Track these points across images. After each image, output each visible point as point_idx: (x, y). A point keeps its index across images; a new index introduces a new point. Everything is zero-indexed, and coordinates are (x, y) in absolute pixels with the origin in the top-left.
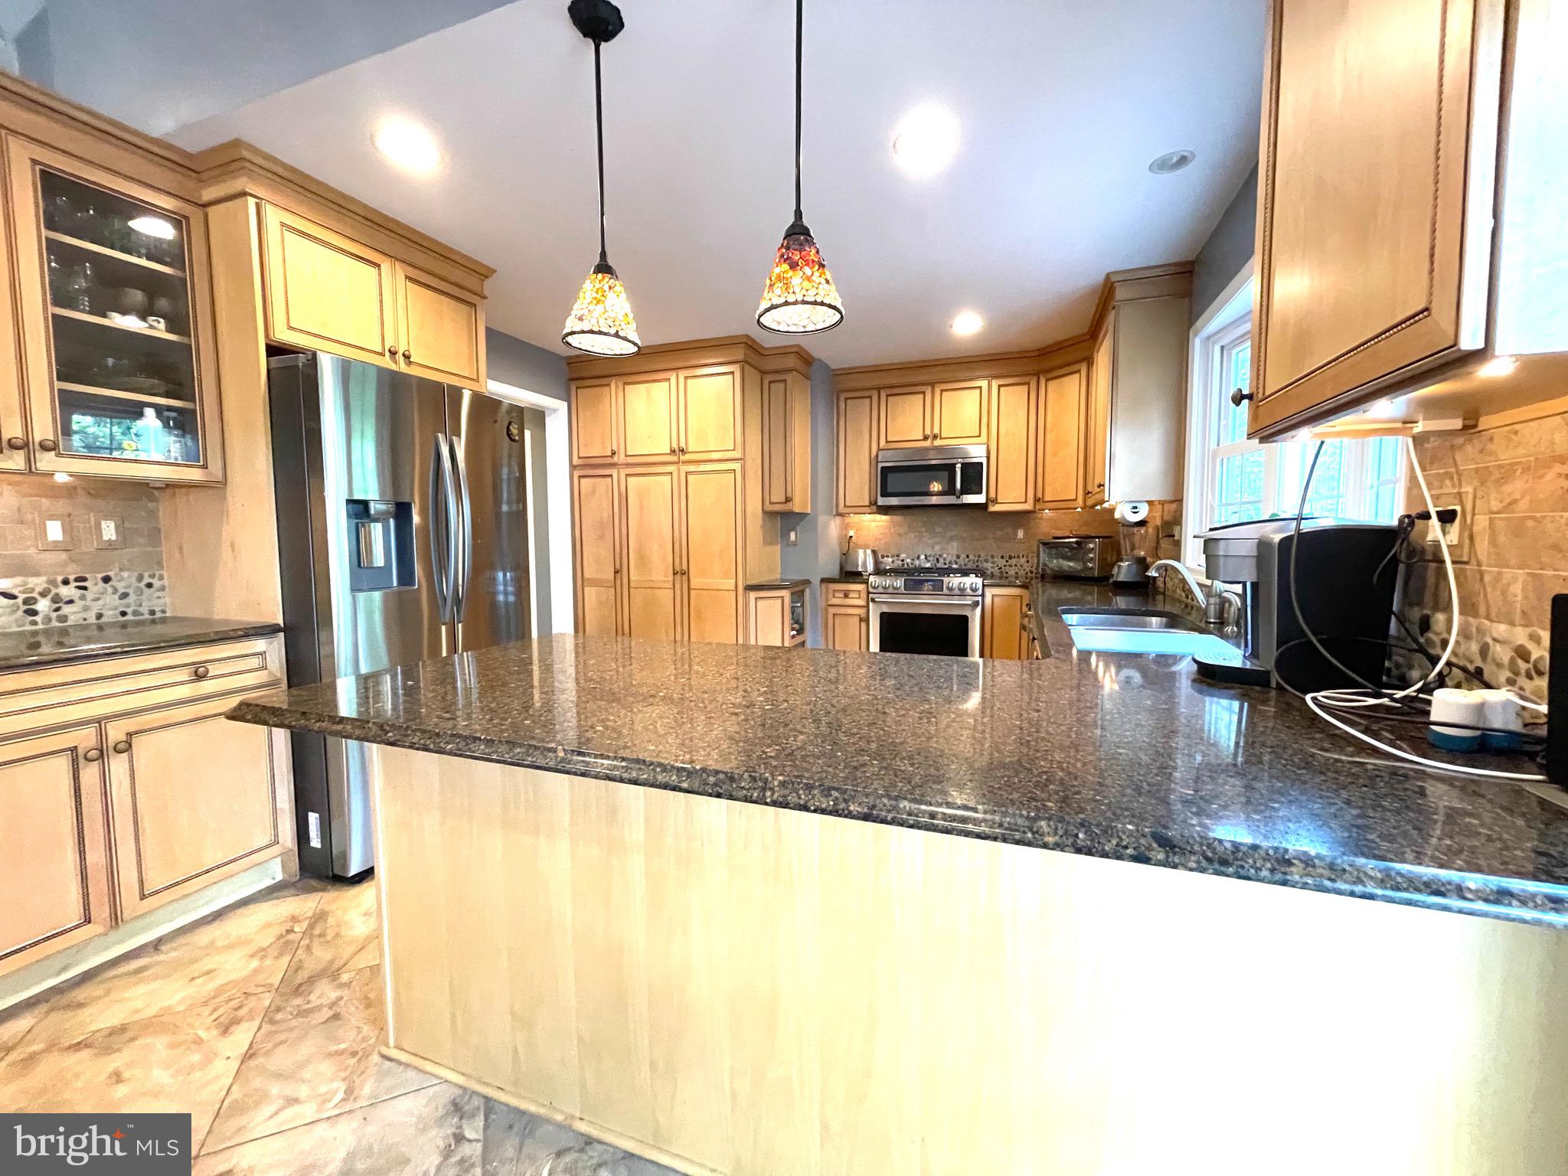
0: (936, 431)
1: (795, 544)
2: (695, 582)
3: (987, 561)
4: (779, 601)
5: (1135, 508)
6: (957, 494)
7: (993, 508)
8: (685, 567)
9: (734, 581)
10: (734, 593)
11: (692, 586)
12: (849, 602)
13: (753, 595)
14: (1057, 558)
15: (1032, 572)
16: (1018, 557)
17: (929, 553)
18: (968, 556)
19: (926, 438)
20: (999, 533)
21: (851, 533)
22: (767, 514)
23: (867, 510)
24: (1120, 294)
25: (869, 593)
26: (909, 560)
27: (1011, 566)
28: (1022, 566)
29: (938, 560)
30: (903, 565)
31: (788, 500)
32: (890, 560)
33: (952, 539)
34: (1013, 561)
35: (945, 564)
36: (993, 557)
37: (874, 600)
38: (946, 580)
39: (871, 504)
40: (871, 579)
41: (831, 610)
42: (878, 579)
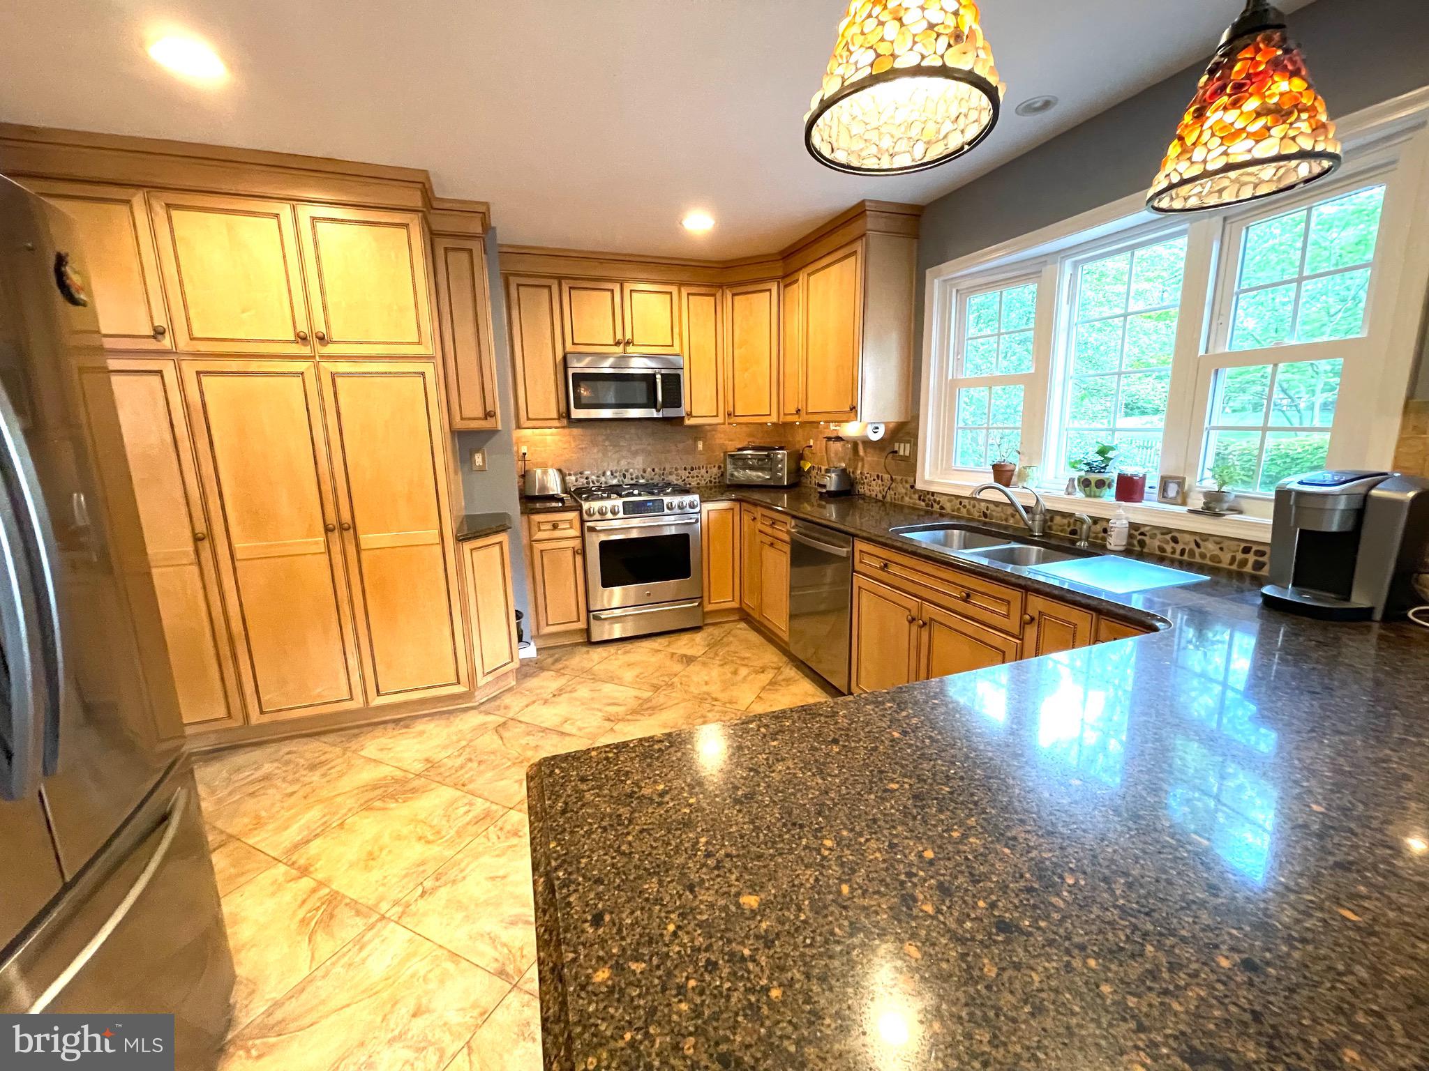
0: (628, 336)
1: (481, 470)
2: (367, 539)
3: (671, 473)
4: (497, 548)
5: (877, 428)
6: (658, 406)
7: (688, 422)
8: (346, 517)
9: (437, 532)
10: (439, 548)
11: (363, 546)
13: (467, 546)
14: (744, 469)
15: (711, 482)
16: (699, 468)
17: (614, 469)
18: (653, 470)
19: (617, 344)
20: (681, 446)
21: (524, 449)
22: (454, 433)
23: (556, 423)
24: (870, 223)
25: (582, 522)
26: (594, 478)
27: (693, 477)
28: (708, 474)
29: (624, 476)
30: (588, 483)
31: (489, 415)
32: (573, 478)
33: (635, 454)
34: (694, 473)
35: (632, 479)
36: (676, 469)
37: (592, 529)
38: (667, 500)
39: (560, 417)
40: (586, 506)
41: (538, 547)
42: (596, 505)
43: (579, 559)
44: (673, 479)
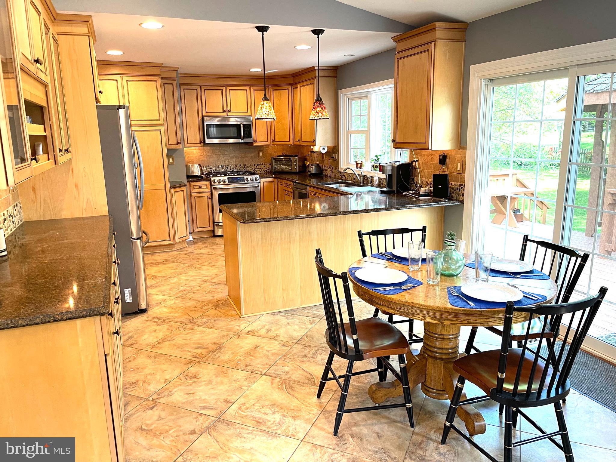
0: (229, 109)
1: (172, 164)
3: (248, 167)
4: (182, 192)
5: (324, 148)
6: (242, 138)
7: (254, 144)
9: (164, 185)
10: (164, 191)
12: (201, 190)
13: (173, 190)
14: (280, 165)
15: (266, 171)
16: (261, 165)
17: (223, 165)
18: (240, 165)
19: (224, 111)
20: (252, 155)
22: (168, 150)
23: (199, 145)
25: (211, 185)
26: (214, 168)
27: (258, 169)
28: (265, 167)
29: (227, 168)
30: (211, 171)
31: (178, 143)
32: (205, 169)
33: (232, 158)
34: (259, 167)
35: (231, 169)
36: (251, 165)
37: (215, 189)
38: (245, 177)
39: (201, 142)
40: (213, 179)
41: (193, 195)
42: (216, 179)
43: (210, 201)
44: (249, 169)
